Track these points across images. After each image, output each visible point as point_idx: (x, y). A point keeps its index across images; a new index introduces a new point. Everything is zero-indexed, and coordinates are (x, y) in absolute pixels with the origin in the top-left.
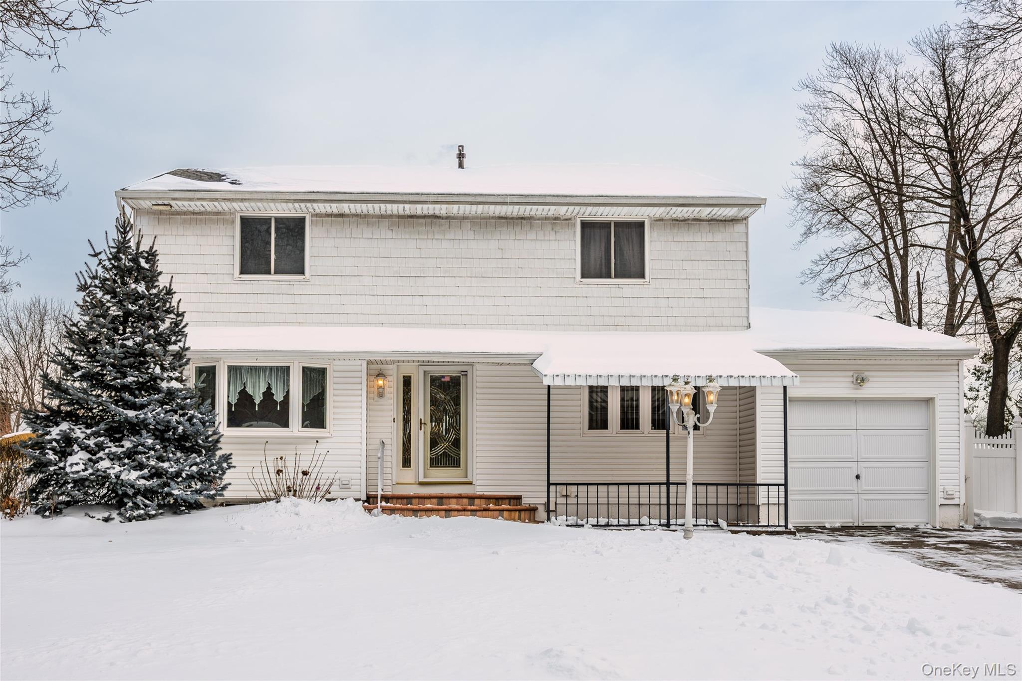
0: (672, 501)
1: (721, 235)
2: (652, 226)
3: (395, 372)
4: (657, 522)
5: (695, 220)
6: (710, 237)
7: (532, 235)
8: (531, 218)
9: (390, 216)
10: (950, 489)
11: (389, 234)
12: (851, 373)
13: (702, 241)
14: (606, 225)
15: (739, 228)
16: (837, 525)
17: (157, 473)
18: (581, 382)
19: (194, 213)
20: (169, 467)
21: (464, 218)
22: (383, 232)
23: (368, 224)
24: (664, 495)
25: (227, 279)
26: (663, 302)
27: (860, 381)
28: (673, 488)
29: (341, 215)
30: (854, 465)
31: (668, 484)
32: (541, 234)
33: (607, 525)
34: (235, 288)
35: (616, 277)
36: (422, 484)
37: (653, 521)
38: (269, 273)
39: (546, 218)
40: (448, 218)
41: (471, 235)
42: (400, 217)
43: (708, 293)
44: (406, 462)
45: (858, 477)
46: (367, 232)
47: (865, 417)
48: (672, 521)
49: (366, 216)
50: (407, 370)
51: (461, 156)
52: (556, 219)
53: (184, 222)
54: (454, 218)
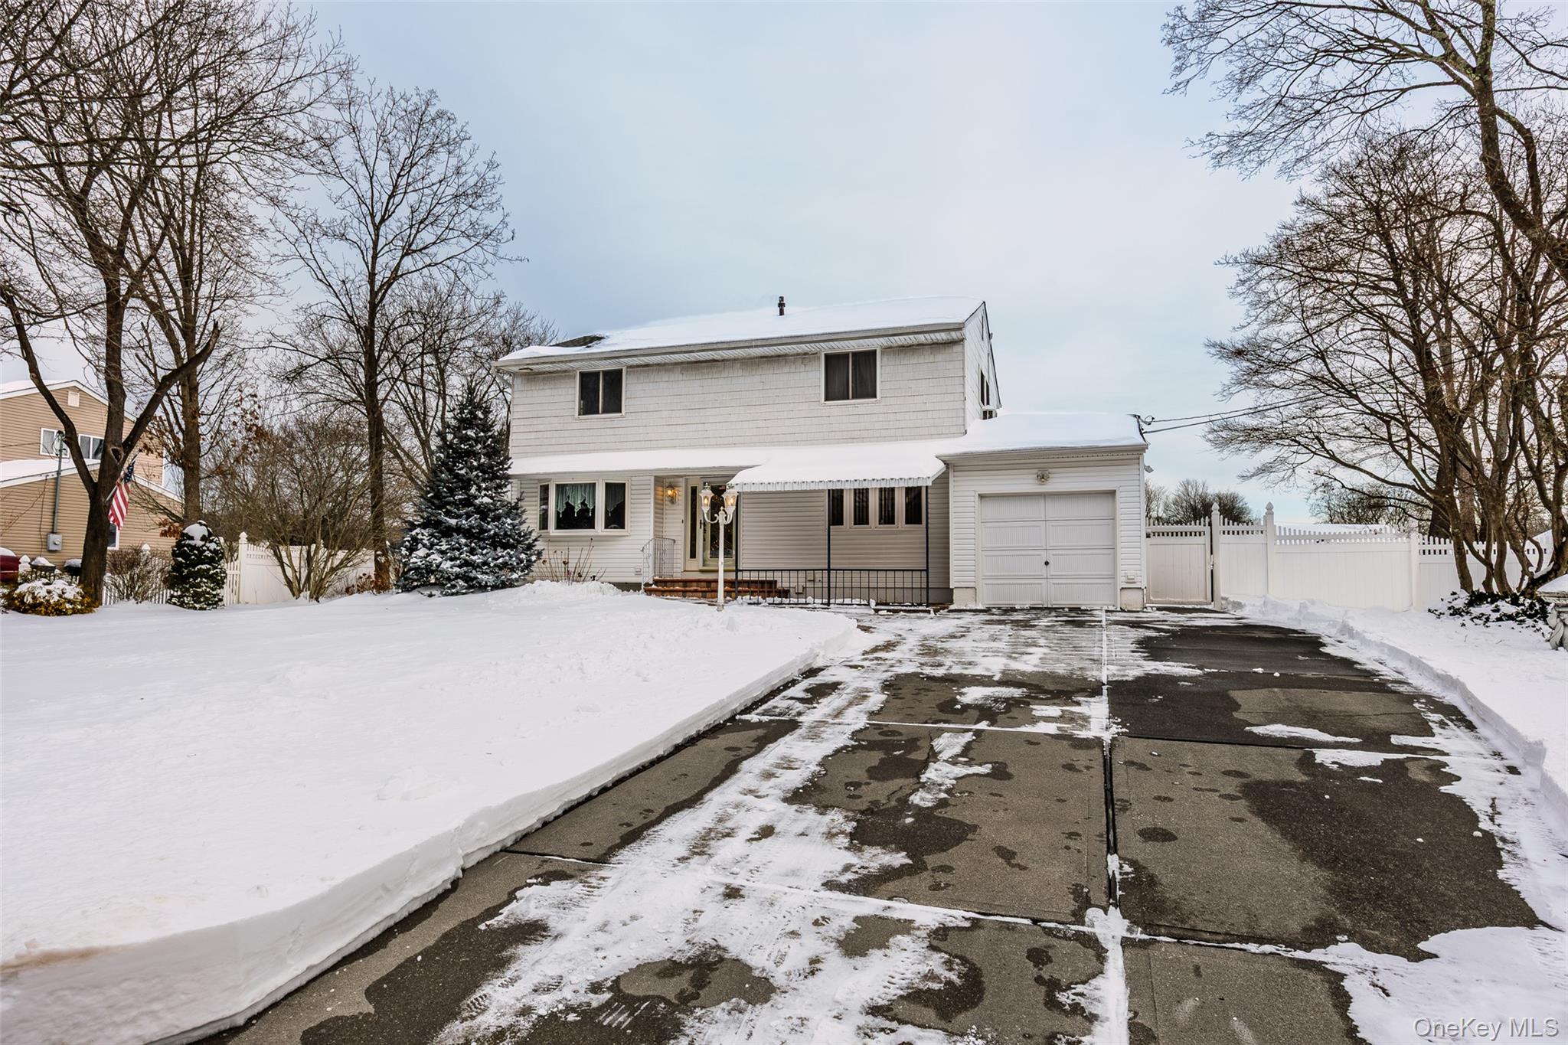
0: (832, 585)
1: (941, 357)
2: (882, 353)
3: (683, 485)
4: (820, 601)
5: (919, 345)
6: (931, 358)
7: (786, 369)
8: (786, 355)
9: (682, 363)
10: (1131, 574)
11: (681, 377)
12: (1036, 471)
13: (924, 363)
14: (845, 356)
15: (957, 348)
16: (1027, 606)
17: (467, 563)
18: (821, 487)
19: (550, 372)
20: (477, 559)
21: (735, 360)
22: (677, 376)
23: (666, 370)
24: (826, 580)
25: (570, 419)
26: (892, 417)
27: (1042, 478)
28: (833, 574)
29: (647, 365)
30: (1043, 553)
31: (829, 570)
32: (793, 367)
33: (781, 604)
34: (576, 426)
35: (853, 398)
36: (702, 571)
37: (817, 601)
38: (597, 413)
39: (798, 354)
40: (723, 361)
41: (740, 373)
42: (688, 363)
43: (929, 407)
44: (693, 555)
45: (1047, 563)
46: (665, 377)
47: (1054, 509)
48: (832, 601)
49: (665, 364)
50: (693, 483)
51: (781, 305)
52: (806, 354)
53: (544, 379)
54: (727, 360)
